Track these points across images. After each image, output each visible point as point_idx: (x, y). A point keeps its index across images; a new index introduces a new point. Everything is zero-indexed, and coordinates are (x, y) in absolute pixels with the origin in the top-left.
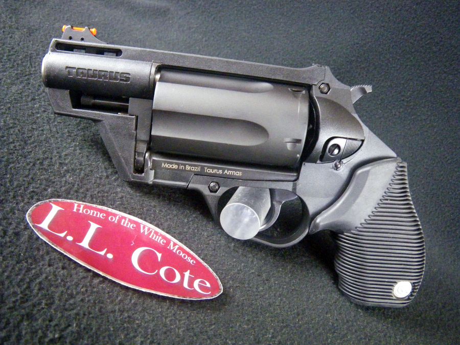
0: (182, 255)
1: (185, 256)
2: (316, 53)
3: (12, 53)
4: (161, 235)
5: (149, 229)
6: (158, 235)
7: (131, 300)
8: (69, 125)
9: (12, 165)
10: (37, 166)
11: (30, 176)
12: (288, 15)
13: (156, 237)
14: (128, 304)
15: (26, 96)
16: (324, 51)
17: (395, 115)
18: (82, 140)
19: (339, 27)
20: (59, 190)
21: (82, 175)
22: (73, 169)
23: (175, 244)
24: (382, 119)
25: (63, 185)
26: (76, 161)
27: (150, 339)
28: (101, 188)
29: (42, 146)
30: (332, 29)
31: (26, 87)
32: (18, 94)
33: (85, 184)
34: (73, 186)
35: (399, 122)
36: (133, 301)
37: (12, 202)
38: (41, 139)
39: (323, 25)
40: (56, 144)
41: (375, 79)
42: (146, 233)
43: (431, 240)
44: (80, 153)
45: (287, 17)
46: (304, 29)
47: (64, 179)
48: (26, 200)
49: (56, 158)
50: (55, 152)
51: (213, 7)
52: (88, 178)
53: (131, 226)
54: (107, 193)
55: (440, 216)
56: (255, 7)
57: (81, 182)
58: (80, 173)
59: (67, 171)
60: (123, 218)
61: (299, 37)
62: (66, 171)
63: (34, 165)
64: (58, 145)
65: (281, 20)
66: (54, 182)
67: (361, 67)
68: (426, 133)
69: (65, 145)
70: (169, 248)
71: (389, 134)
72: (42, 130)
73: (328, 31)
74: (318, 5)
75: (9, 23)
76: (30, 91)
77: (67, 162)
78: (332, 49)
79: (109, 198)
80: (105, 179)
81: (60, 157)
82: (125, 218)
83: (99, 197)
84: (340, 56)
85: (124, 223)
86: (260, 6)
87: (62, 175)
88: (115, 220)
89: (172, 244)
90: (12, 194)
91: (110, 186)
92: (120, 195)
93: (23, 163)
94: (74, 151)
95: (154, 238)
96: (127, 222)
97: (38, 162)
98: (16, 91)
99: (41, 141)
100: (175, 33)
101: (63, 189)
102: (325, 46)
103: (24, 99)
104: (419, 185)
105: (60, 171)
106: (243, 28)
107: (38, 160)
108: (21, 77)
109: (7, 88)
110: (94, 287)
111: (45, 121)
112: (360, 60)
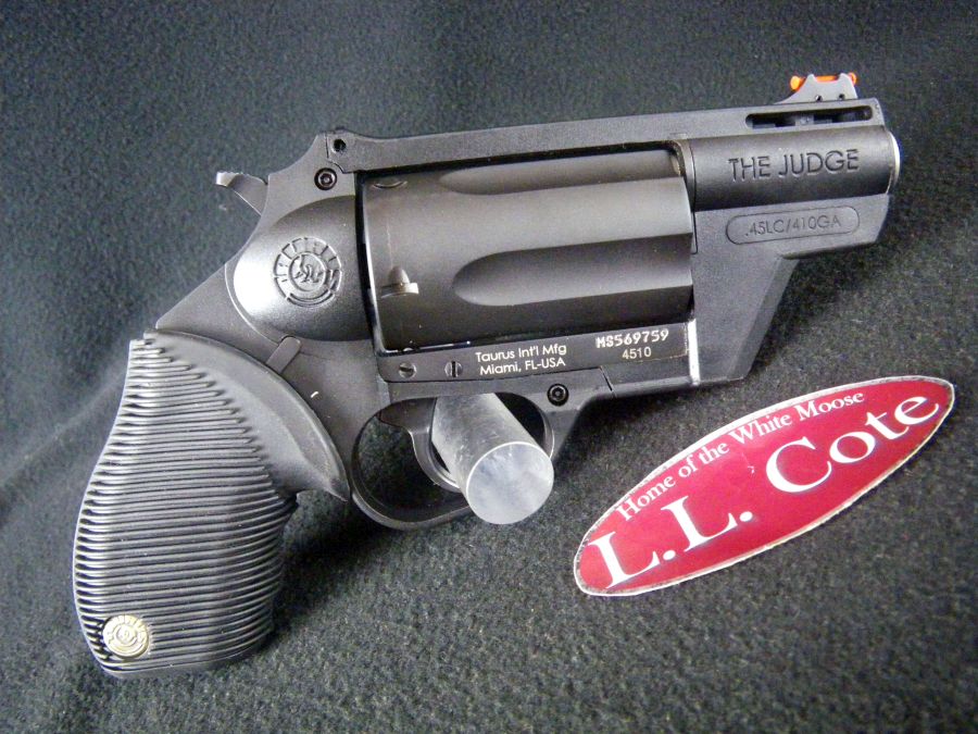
0: (831, 406)
1: (838, 404)
2: (391, 103)
4: (773, 415)
5: (747, 428)
6: (768, 420)
7: (693, 710)
12: (291, 119)
13: (769, 426)
14: (699, 721)
15: (176, 700)
16: (393, 84)
17: (588, 11)
18: (320, 637)
19: (364, 32)
21: (389, 673)
22: (368, 686)
23: (805, 405)
24: (583, 39)
25: (389, 721)
26: (355, 672)
27: (795, 712)
28: (434, 650)
29: (290, 722)
30: (360, 47)
31: (161, 690)
32: (165, 712)
33: (411, 676)
34: (401, 702)
35: (606, 9)
36: (698, 707)
38: (276, 716)
39: (346, 60)
40: (300, 692)
41: (500, 12)
42: (750, 436)
43: (868, 66)
44: (344, 655)
45: (293, 120)
47: (378, 713)
49: (329, 706)
50: (315, 701)
51: (200, 252)
52: (401, 665)
53: (720, 451)
54: (450, 642)
55: (830, 23)
57: (402, 683)
58: (382, 675)
59: (366, 698)
60: (696, 454)
61: (343, 116)
62: (363, 701)
64: (305, 689)
65: (294, 135)
67: (463, 28)
69: (311, 676)
70: (802, 419)
71: (618, 42)
72: (261, 703)
73: (362, 56)
74: (303, 51)
75: (27, 655)
76: (172, 686)
77: (346, 690)
78: (400, 66)
79: (463, 644)
80: (419, 632)
81: (331, 698)
82: (700, 451)
83: (450, 663)
84: (422, 59)
85: (707, 458)
86: (246, 162)
87: (368, 712)
88: (691, 468)
89: (800, 409)
91: (438, 631)
92: (468, 621)
94: (332, 664)
95: (768, 431)
96: (708, 453)
98: (158, 713)
99: (280, 718)
102: (387, 76)
103: (180, 707)
104: (748, 35)
105: (360, 713)
108: (136, 690)
109: (142, 729)
111: (246, 688)
112: (448, 24)
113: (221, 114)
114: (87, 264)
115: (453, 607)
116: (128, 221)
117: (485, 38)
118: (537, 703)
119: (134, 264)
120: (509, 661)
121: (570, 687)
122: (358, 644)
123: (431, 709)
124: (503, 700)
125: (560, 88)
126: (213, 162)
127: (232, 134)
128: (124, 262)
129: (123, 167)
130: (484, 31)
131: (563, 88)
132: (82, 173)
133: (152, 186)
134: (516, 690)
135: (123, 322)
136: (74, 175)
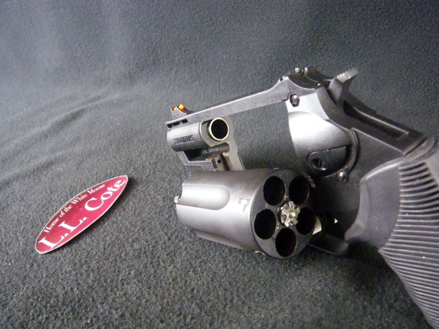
3: (72, 190)
8: (128, 217)
9: (102, 269)
10: (118, 260)
11: (117, 271)
12: (243, 19)
17: (385, 29)
20: (139, 269)
21: (151, 249)
24: (377, 40)
33: (156, 254)
37: (111, 295)
44: (144, 234)
46: (263, 19)
48: (120, 288)
51: (188, 54)
52: (156, 248)
56: (216, 31)
57: (152, 254)
58: (149, 248)
63: (116, 261)
66: (133, 265)
67: (328, 14)
68: (423, 24)
78: (295, 19)
80: (168, 241)
90: (109, 289)
92: (184, 248)
93: (108, 264)
97: (118, 257)
100: (180, 94)
101: (141, 266)
106: (220, 53)
107: (117, 256)
110: (188, 325)
112: (322, 10)
113: (217, 5)
114: (146, 38)
115: (183, 240)
116: (166, 30)
117: (335, 22)
118: (181, 288)
119: (161, 47)
120: (184, 269)
121: (193, 290)
122: (150, 233)
123: (153, 268)
124: (173, 280)
125: (357, 56)
126: (206, 22)
127: (218, 15)
128: (158, 44)
129: (172, 9)
130: (336, 19)
131: (358, 56)
132: (157, 4)
133: (180, 21)
134: (179, 280)
135: (150, 65)
136: (154, 3)
